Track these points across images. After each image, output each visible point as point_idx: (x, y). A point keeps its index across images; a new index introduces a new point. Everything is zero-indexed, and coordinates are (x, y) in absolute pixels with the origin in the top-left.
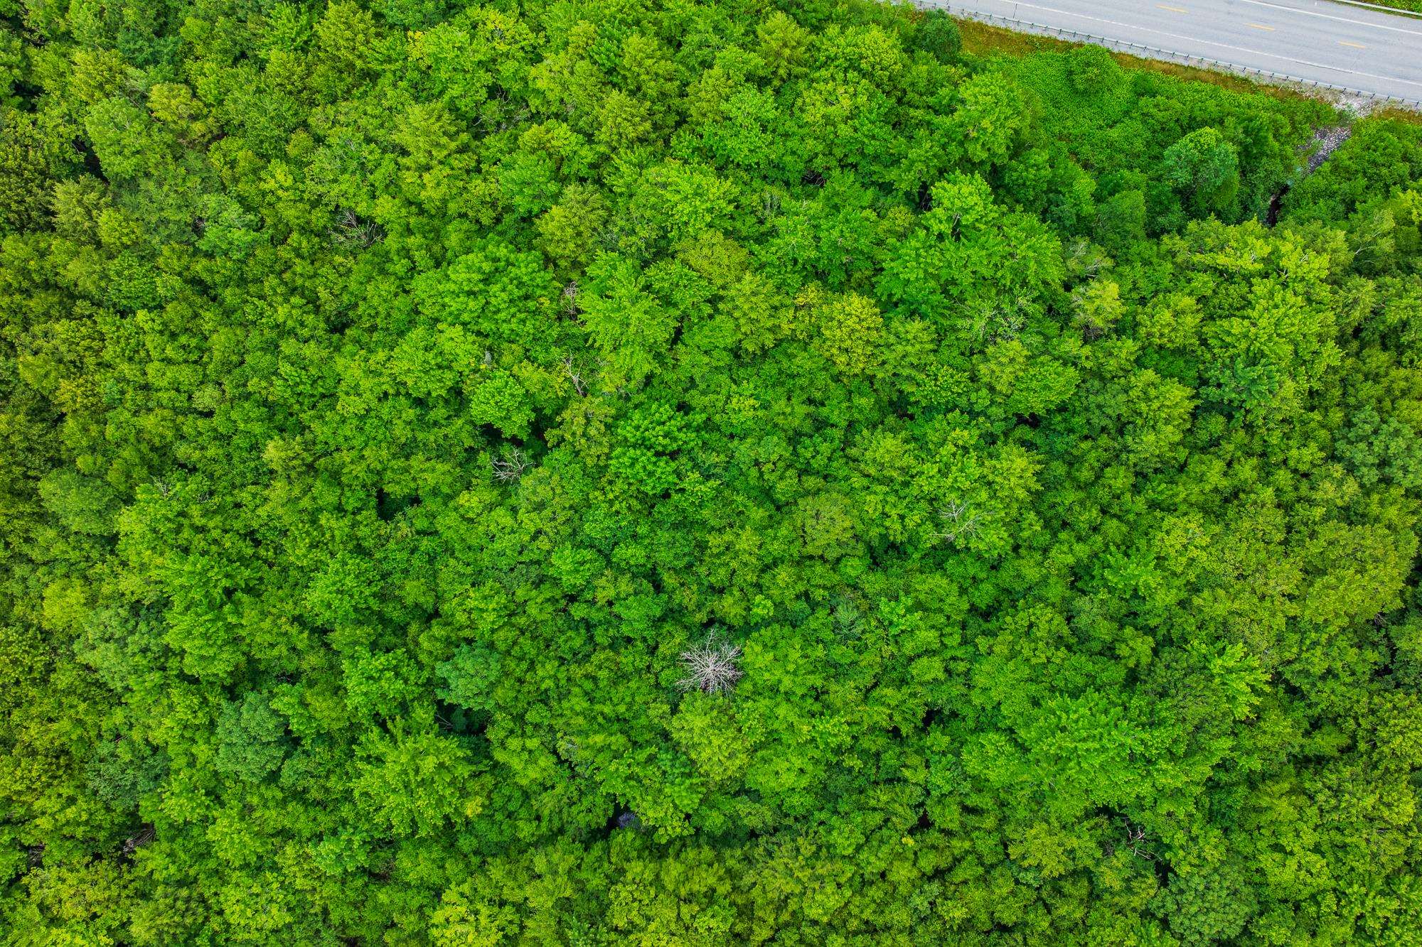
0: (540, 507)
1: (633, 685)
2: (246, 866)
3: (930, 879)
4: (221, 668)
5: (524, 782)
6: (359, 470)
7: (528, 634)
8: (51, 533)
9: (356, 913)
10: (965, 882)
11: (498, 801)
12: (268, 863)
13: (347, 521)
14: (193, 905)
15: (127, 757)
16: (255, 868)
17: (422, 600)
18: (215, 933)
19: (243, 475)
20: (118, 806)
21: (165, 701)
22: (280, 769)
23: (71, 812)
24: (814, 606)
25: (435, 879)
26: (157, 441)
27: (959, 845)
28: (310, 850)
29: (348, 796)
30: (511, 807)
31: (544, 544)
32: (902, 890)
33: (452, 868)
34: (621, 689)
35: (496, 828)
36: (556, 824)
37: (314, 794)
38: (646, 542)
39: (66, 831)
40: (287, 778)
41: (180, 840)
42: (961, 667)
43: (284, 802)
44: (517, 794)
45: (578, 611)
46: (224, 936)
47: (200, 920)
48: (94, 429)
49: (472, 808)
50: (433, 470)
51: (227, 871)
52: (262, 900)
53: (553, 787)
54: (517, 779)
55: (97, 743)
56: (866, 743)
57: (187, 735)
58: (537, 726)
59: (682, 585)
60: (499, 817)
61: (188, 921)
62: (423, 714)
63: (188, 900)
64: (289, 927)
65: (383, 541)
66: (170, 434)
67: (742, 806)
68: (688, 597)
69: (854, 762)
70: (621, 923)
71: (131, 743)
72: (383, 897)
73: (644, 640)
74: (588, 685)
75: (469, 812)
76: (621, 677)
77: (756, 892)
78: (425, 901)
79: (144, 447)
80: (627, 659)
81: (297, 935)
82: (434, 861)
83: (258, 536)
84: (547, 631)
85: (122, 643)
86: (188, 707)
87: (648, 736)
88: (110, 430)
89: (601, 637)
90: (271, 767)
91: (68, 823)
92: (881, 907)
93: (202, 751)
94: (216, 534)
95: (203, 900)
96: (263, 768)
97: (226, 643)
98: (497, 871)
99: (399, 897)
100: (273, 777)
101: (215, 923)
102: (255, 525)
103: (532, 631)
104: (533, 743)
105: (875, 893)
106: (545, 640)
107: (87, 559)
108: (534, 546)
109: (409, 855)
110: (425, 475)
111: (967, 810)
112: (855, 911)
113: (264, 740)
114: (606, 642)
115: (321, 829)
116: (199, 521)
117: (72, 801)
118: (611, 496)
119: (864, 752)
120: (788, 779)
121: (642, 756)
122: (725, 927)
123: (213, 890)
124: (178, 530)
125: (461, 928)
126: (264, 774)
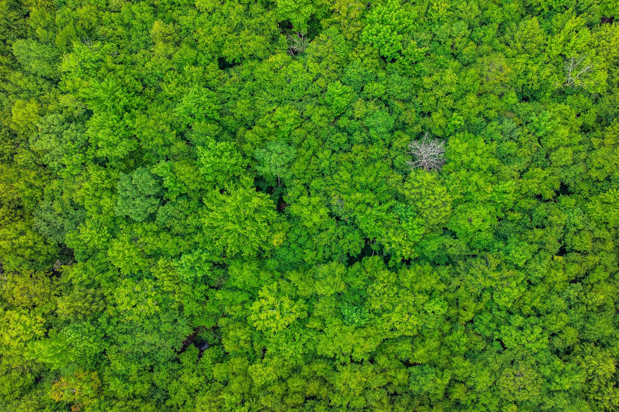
0: (320, 60)
1: (378, 165)
2: (132, 275)
3: (575, 281)
4: (121, 151)
5: (309, 224)
6: (208, 40)
7: (312, 133)
8: (19, 74)
9: (200, 308)
10: (599, 282)
11: (292, 237)
12: (145, 273)
13: (201, 69)
14: (97, 299)
15: (59, 210)
16: (138, 277)
17: (246, 114)
18: (111, 317)
19: (138, 45)
20: (52, 241)
21: (84, 174)
22: (156, 212)
23: (22, 239)
24: (488, 120)
25: (253, 283)
26: (86, 24)
27: (592, 259)
28: (174, 263)
29: (199, 228)
30: (301, 241)
31: (321, 82)
32: (558, 287)
33: (264, 276)
34: (371, 168)
35: (292, 253)
36: (328, 254)
37: (178, 228)
38: (384, 82)
39: (19, 251)
40: (160, 218)
41: (90, 260)
42: (583, 156)
43: (157, 233)
44: (304, 233)
45: (343, 122)
46: (116, 320)
47: (101, 309)
48: (48, 17)
49: (277, 239)
50: (254, 39)
51: (119, 280)
52: (142, 295)
53: (327, 229)
54: (305, 223)
55: (41, 202)
56: (524, 204)
57: (97, 194)
58: (317, 191)
59: (406, 109)
60: (293, 246)
61: (94, 307)
62: (248, 179)
63: (94, 296)
64: (157, 315)
65: (222, 81)
66: (94, 20)
67: (448, 241)
68: (410, 116)
69: (517, 216)
70: (376, 306)
71: (62, 203)
72: (219, 295)
73: (384, 140)
74: (350, 166)
75: (274, 242)
76: (369, 161)
77: (462, 290)
78: (247, 299)
79: (79, 28)
80: (374, 150)
81: (163, 320)
82: (253, 272)
83: (146, 81)
84: (323, 134)
85: (59, 135)
86: (99, 176)
87: (388, 197)
88: (58, 17)
89: (357, 137)
90: (151, 210)
91: (20, 247)
92: (544, 299)
93: (106, 202)
94: (121, 73)
95: (103, 297)
96: (145, 212)
97: (124, 136)
98: (293, 276)
99: (229, 295)
100: (152, 217)
101: (110, 310)
102: (144, 73)
103: (315, 132)
104: (315, 200)
105: (541, 289)
106: (322, 139)
107: (41, 90)
108: (315, 84)
109: (237, 267)
110: (248, 44)
111: (595, 240)
112: (528, 301)
113: (147, 194)
114: (361, 140)
115: (182, 250)
116: (111, 65)
117: (22, 233)
118: (362, 55)
119: (521, 210)
120: (477, 223)
121: (385, 207)
122: (443, 311)
123: (110, 290)
124: (98, 69)
125: (271, 313)
126: (146, 215)
